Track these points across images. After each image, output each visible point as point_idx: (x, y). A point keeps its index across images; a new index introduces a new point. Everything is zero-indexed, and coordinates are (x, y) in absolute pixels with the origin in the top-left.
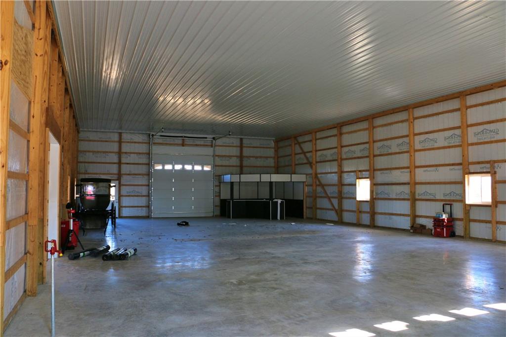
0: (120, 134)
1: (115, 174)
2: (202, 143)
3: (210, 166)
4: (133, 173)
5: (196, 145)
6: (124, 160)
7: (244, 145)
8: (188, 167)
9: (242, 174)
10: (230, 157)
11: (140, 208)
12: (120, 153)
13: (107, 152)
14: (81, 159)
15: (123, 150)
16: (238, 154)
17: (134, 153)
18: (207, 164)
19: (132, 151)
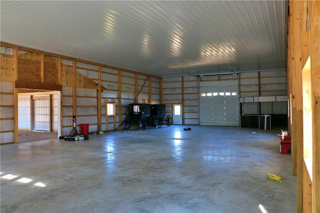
0: (183, 77)
1: (181, 100)
2: (231, 78)
3: (236, 92)
4: (190, 99)
5: (228, 79)
6: (185, 92)
7: (261, 76)
8: (222, 94)
9: (260, 96)
10: (251, 85)
11: (194, 120)
12: (183, 88)
13: (176, 88)
14: (164, 93)
15: (185, 86)
16: (257, 83)
17: (190, 87)
18: (234, 91)
19: (189, 86)
